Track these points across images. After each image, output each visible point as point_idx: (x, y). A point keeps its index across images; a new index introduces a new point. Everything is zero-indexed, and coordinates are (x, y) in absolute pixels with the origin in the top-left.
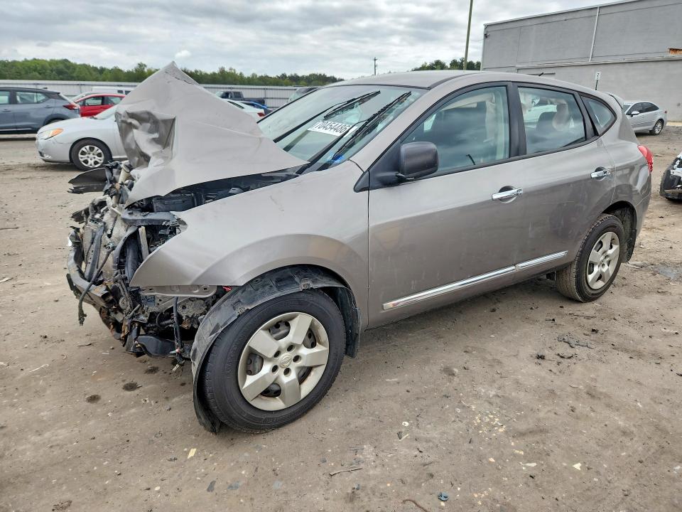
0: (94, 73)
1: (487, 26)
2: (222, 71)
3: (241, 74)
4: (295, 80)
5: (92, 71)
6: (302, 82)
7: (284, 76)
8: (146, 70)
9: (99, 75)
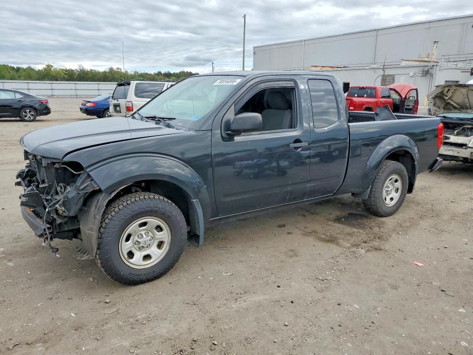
0: (12, 72)
1: (255, 48)
2: (111, 69)
3: (126, 72)
4: (168, 76)
5: (10, 70)
6: (173, 78)
7: (159, 73)
8: (52, 69)
9: (15, 73)
